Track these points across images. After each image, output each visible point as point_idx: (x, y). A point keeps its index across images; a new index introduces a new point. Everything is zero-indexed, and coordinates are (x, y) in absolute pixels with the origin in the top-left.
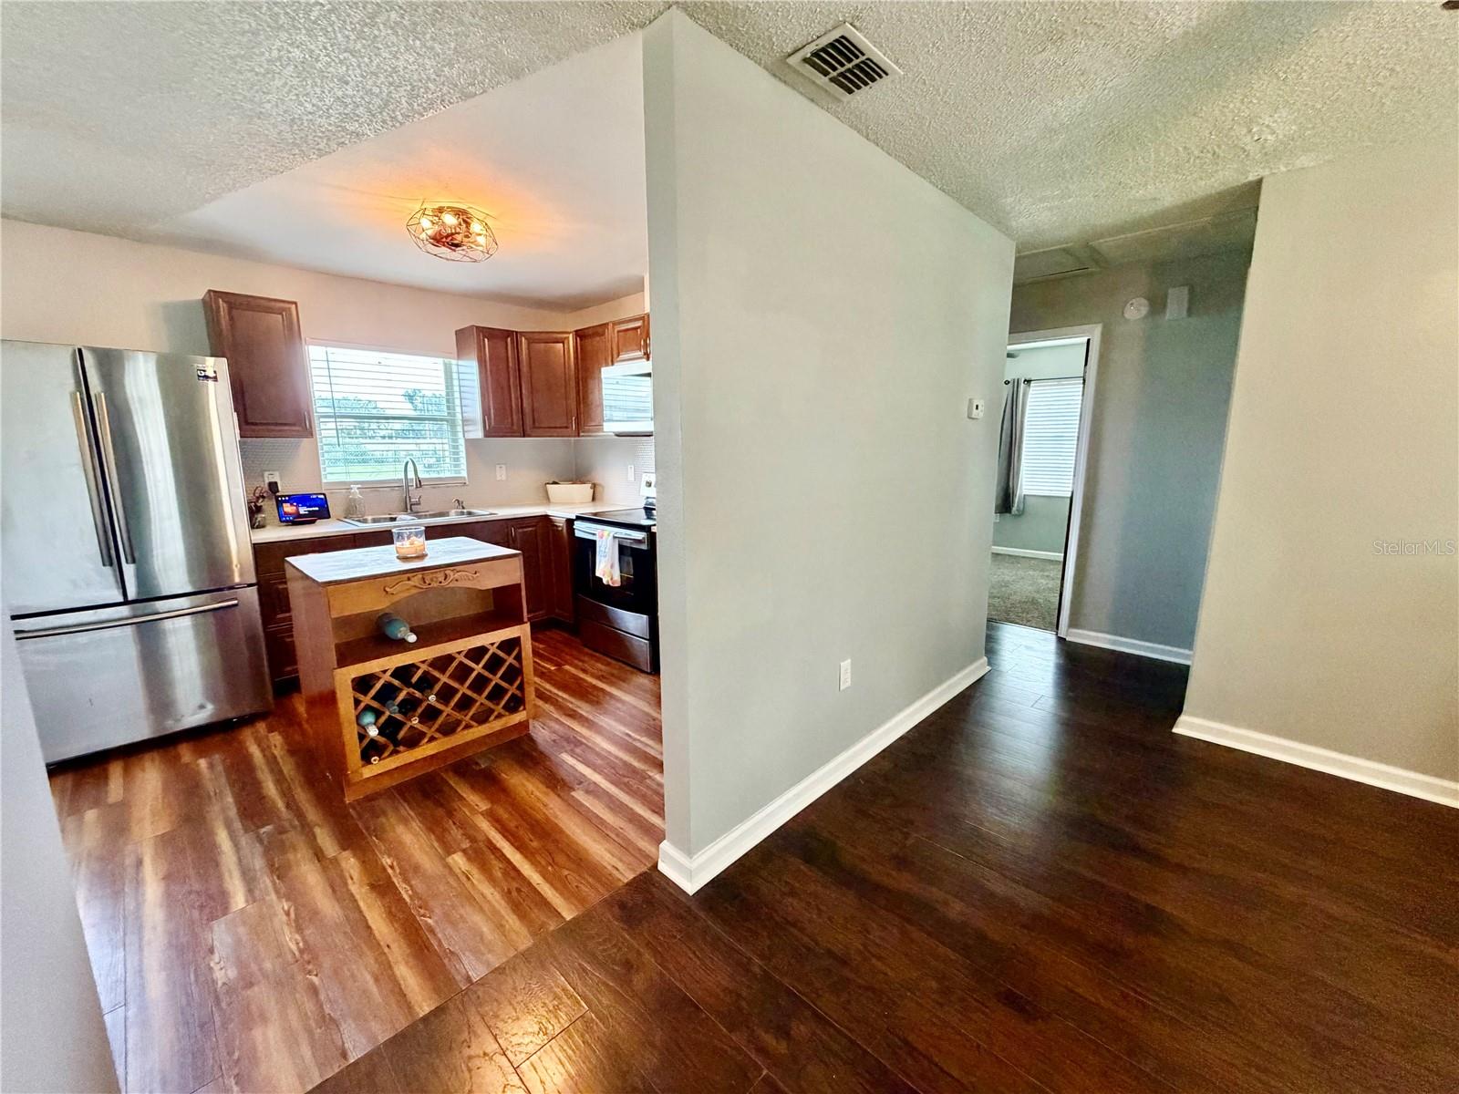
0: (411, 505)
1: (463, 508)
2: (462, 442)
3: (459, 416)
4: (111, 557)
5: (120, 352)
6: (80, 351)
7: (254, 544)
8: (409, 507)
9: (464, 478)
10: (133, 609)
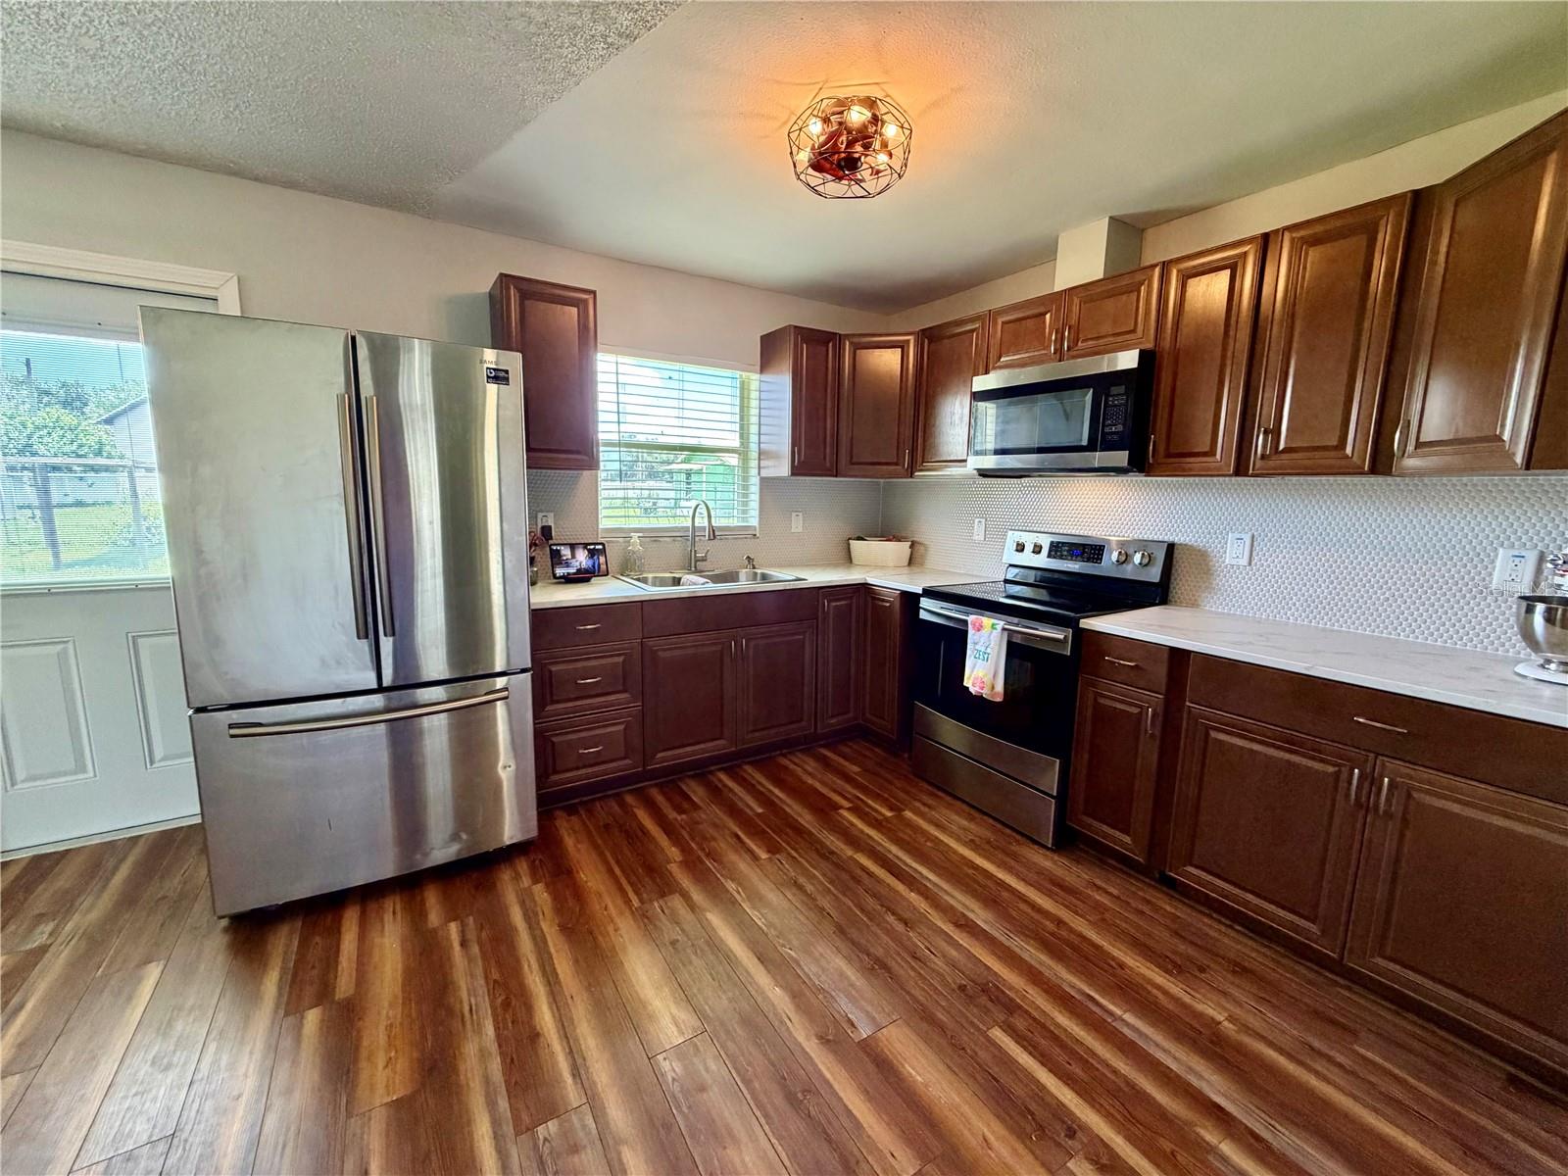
0: (696, 561)
1: (754, 568)
2: (755, 481)
3: (754, 447)
4: (367, 628)
5: (396, 338)
6: (353, 339)
7: (533, 610)
8: (693, 565)
9: (755, 527)
10: (389, 699)
